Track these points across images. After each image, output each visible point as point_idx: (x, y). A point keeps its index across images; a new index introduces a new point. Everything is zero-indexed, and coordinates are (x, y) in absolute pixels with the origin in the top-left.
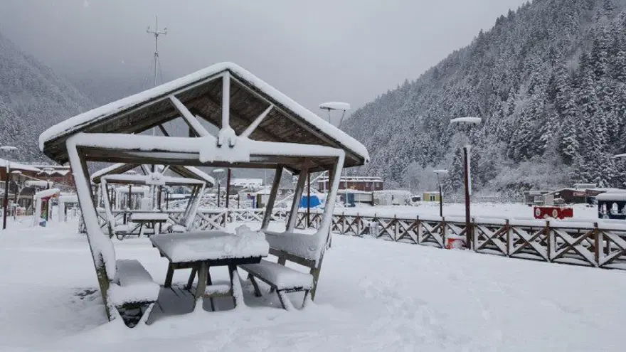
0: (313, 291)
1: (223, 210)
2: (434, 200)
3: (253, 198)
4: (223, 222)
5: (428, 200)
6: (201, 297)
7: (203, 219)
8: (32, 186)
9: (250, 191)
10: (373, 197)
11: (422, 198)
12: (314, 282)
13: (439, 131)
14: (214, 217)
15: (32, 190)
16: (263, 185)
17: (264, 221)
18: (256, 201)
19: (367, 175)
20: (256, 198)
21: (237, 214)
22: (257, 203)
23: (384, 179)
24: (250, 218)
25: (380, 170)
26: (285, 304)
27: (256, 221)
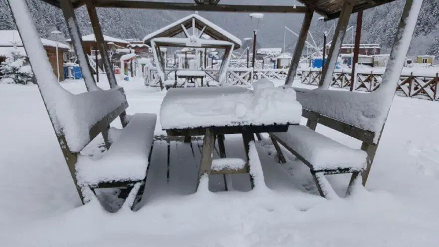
0: (365, 174)
1: (251, 69)
2: (426, 62)
3: (274, 61)
4: (250, 79)
5: (421, 63)
6: (206, 174)
7: (235, 77)
8: (120, 53)
9: (272, 57)
10: (373, 60)
11: (412, 61)
12: (368, 162)
13: (432, 5)
14: (243, 75)
15: (119, 56)
16: (282, 52)
17: (289, 75)
18: (276, 64)
19: (366, 43)
20: (276, 62)
21: (261, 73)
22: (278, 65)
23: (381, 46)
24: (271, 76)
25: (378, 39)
26: (323, 189)
27: (276, 79)
